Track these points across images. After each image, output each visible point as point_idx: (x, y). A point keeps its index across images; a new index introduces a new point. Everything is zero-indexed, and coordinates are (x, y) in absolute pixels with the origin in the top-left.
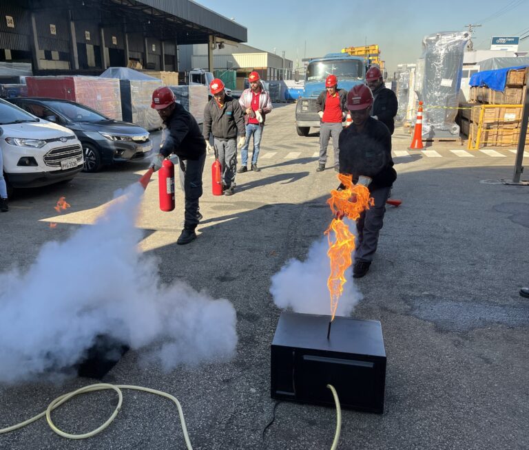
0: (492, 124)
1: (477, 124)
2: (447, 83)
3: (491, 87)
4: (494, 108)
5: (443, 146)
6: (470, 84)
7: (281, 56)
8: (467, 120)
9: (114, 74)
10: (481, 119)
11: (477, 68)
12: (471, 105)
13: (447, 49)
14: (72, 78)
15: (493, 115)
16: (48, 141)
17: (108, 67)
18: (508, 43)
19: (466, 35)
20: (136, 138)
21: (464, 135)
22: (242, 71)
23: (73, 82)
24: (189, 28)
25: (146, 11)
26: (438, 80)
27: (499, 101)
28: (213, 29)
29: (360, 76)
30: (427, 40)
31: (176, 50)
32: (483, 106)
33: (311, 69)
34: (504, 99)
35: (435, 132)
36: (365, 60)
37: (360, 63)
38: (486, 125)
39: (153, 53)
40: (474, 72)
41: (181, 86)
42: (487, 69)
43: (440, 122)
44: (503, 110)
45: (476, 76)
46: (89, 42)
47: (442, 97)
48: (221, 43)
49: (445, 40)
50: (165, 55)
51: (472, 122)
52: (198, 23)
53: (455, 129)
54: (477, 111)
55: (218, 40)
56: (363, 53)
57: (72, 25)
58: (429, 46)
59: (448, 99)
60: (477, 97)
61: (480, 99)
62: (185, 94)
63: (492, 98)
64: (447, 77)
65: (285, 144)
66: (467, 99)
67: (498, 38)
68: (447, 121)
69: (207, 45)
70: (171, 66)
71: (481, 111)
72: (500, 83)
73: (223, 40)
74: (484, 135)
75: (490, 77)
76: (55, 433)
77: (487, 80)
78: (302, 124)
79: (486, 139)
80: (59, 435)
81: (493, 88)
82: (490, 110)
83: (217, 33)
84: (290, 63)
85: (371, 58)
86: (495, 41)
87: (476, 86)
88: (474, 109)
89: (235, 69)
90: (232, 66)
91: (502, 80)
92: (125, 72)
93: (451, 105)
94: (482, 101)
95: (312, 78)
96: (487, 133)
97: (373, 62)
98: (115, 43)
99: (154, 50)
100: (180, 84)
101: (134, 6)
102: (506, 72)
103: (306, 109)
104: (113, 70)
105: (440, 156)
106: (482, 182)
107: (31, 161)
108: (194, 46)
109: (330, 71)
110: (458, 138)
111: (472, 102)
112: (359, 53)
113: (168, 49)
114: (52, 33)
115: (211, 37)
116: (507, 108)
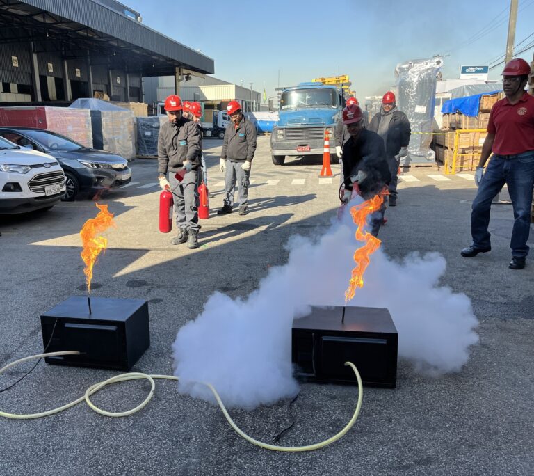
0: (467, 149)
1: (452, 149)
2: (421, 109)
3: (464, 113)
4: (468, 133)
5: (420, 172)
6: (442, 111)
7: (248, 88)
8: (442, 146)
9: (83, 105)
10: (455, 144)
11: (449, 96)
12: (445, 132)
13: (420, 76)
14: (44, 109)
15: (468, 140)
16: (32, 167)
18: (477, 72)
19: (438, 62)
21: (440, 161)
22: (210, 103)
23: (45, 112)
24: (156, 60)
25: (111, 42)
26: (411, 107)
27: (473, 127)
28: (180, 60)
29: (334, 104)
30: (400, 68)
31: (141, 82)
32: (457, 131)
33: (284, 99)
34: (478, 124)
35: (411, 158)
36: (338, 89)
37: (333, 92)
38: (461, 151)
39: (118, 86)
40: (446, 100)
41: (150, 117)
42: (458, 96)
43: (416, 148)
44: (477, 134)
45: (448, 104)
46: (51, 74)
47: (417, 123)
48: (188, 74)
49: (418, 67)
50: (130, 87)
51: (446, 148)
52: (165, 55)
53: (431, 155)
54: (452, 136)
55: (185, 71)
56: (334, 82)
57: (35, 57)
58: (402, 73)
59: (422, 125)
60: (451, 124)
61: (454, 126)
62: (155, 125)
63: (466, 124)
64: (420, 104)
65: (262, 173)
66: (440, 126)
67: (468, 67)
68: (422, 146)
69: (174, 77)
70: (136, 98)
71: (456, 136)
72: (473, 109)
73: (190, 72)
74: (460, 160)
75: (463, 103)
77: (460, 106)
78: (278, 153)
79: (462, 164)
81: (466, 114)
82: (464, 136)
83: (186, 65)
84: (257, 95)
85: (344, 87)
86: (464, 70)
87: (448, 114)
88: (448, 135)
89: (203, 101)
90: (198, 98)
91: (475, 106)
92: (94, 102)
93: (425, 131)
95: (286, 107)
96: (463, 158)
97: (346, 91)
98: (78, 75)
99: (118, 82)
100: (149, 115)
101: (100, 37)
102: (478, 98)
103: (281, 137)
104: (82, 102)
105: (418, 180)
106: (462, 202)
107: (16, 187)
108: (160, 78)
109: (304, 100)
110: (434, 163)
111: (446, 129)
112: (330, 83)
113: (133, 82)
114: (14, 65)
115: (177, 69)
116: (481, 132)
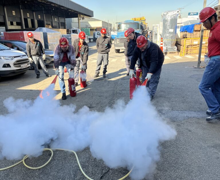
0: (189, 46)
1: (183, 46)
2: (171, 30)
3: (188, 32)
4: (189, 39)
5: (171, 55)
6: (180, 31)
7: (107, 22)
8: (179, 44)
9: (40, 30)
10: (185, 44)
11: (183, 25)
12: (181, 39)
13: (171, 17)
14: (23, 32)
15: (189, 42)
16: (15, 57)
17: (37, 28)
18: (194, 15)
19: (178, 12)
20: (51, 55)
21: (179, 50)
22: (92, 28)
23: (23, 33)
24: (70, 11)
25: (52, 5)
26: (168, 29)
27: (191, 37)
29: (138, 29)
30: (163, 14)
31: (65, 20)
32: (185, 39)
33: (119, 27)
34: (193, 36)
35: (168, 49)
36: (140, 22)
37: (138, 24)
38: (187, 46)
39: (56, 22)
41: (68, 35)
42: (186, 25)
43: (170, 46)
45: (182, 28)
46: (29, 18)
47: (170, 36)
49: (170, 14)
50: (61, 22)
51: (181, 45)
52: (73, 9)
53: (175, 48)
54: (183, 41)
55: (82, 16)
56: (139, 20)
57: (22, 11)
58: (164, 16)
59: (172, 37)
60: (183, 35)
62: (70, 38)
63: (189, 36)
64: (171, 28)
65: (111, 56)
66: (179, 37)
67: (190, 13)
68: (172, 45)
69: (77, 18)
70: (63, 27)
71: (185, 41)
72: (191, 30)
73: (84, 16)
74: (186, 50)
75: (188, 28)
76: (27, 168)
78: (117, 48)
80: (29, 168)
83: (81, 13)
84: (111, 25)
85: (142, 22)
86: (189, 14)
87: (182, 32)
89: (89, 28)
90: (88, 26)
92: (44, 29)
93: (173, 39)
94: (185, 37)
95: (120, 30)
97: (143, 23)
98: (40, 18)
99: (56, 20)
100: (67, 34)
101: (47, 3)
102: (193, 26)
103: (118, 42)
104: (40, 29)
105: (170, 58)
106: (186, 67)
107: (8, 66)
108: (72, 18)
109: (127, 27)
110: (176, 51)
112: (138, 20)
113: (62, 20)
114: (13, 14)
115: (79, 15)
116: (194, 39)
